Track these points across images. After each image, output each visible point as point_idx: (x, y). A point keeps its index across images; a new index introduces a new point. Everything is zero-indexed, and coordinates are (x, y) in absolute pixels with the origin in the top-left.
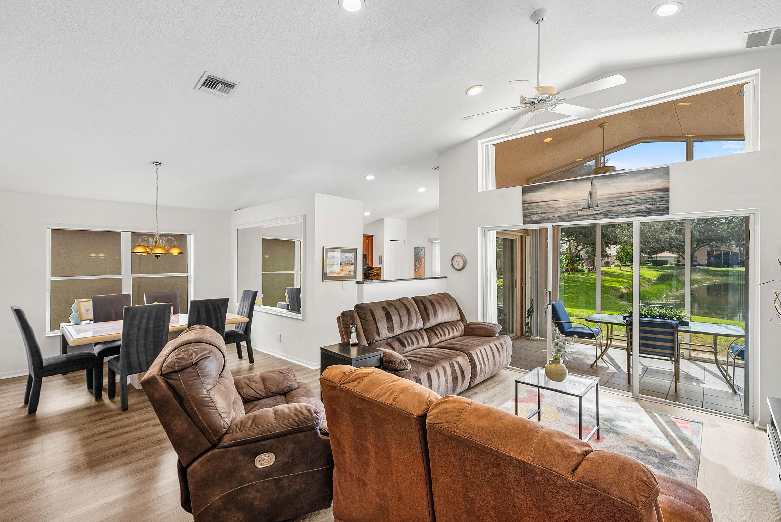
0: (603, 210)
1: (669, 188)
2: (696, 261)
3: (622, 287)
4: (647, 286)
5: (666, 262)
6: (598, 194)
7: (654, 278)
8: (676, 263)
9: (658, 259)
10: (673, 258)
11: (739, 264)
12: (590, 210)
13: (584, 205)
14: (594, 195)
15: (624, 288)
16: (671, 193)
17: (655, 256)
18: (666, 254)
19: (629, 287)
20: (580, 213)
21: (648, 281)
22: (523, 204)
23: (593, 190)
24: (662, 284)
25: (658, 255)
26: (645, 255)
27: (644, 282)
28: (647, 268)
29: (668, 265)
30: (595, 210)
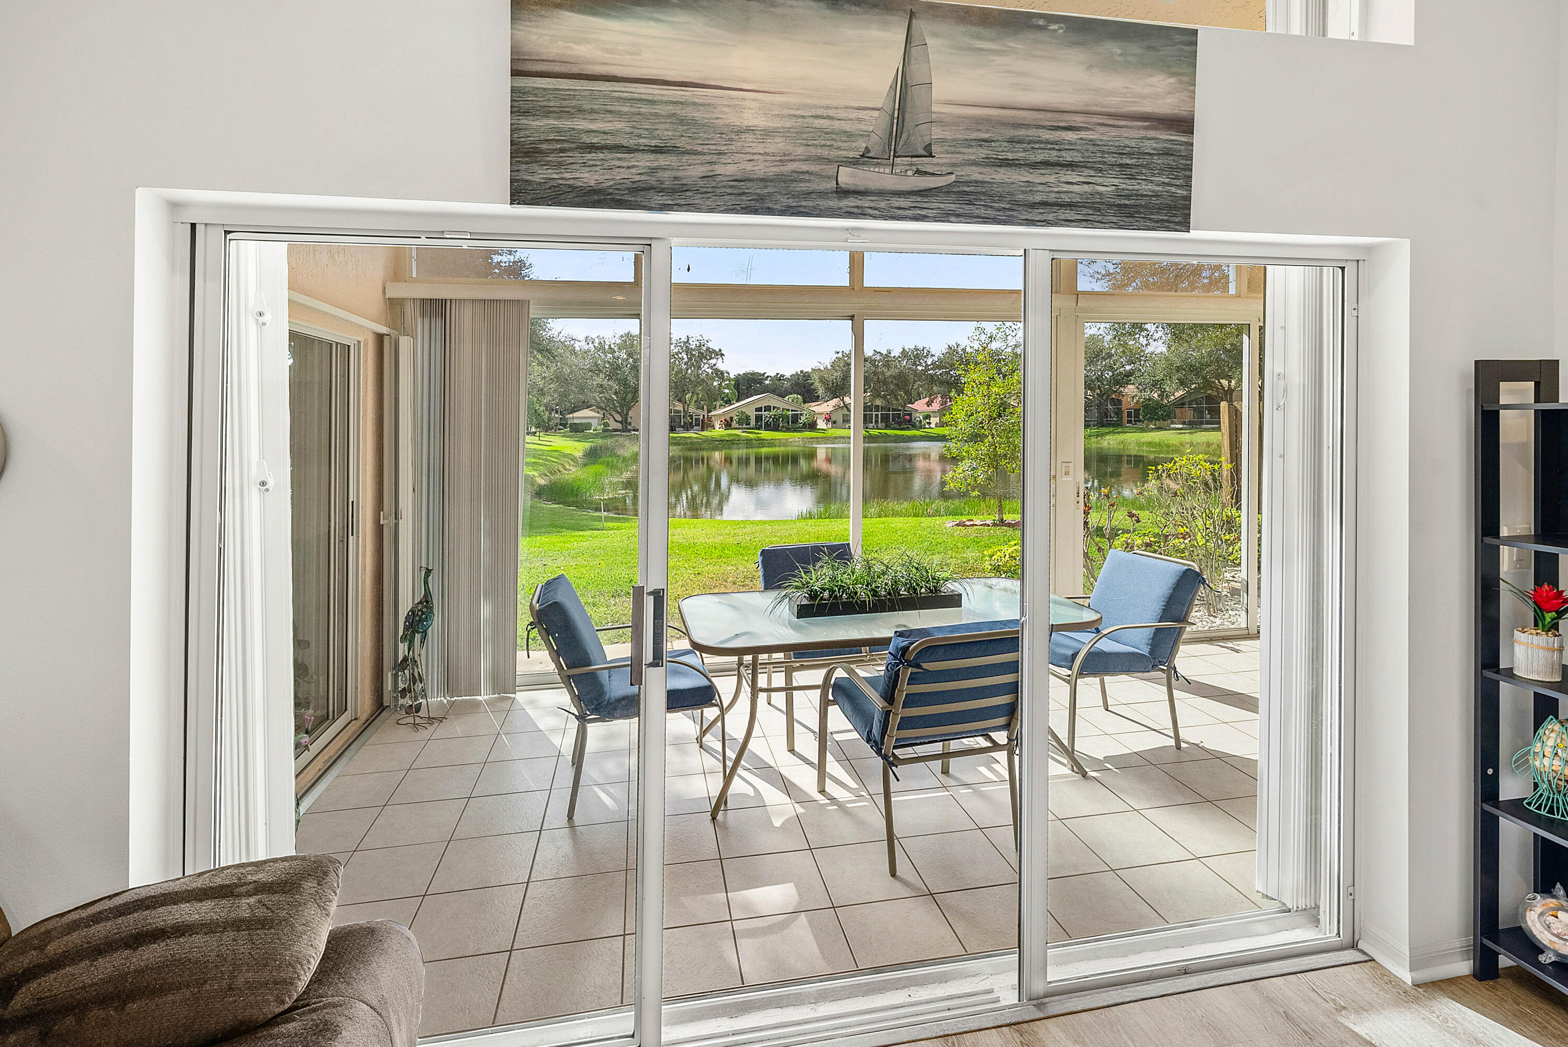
0: (952, 178)
1: (1192, 121)
2: (630, 424)
3: (536, 474)
4: (574, 469)
5: (589, 426)
6: (936, 93)
7: (579, 454)
8: (602, 426)
9: (576, 421)
10: (596, 420)
11: (682, 427)
12: (897, 170)
13: (867, 135)
14: (916, 93)
15: (540, 475)
16: (1198, 138)
17: (571, 416)
18: (586, 413)
19: (548, 474)
20: (847, 177)
21: (572, 460)
22: (515, 73)
23: (913, 67)
24: (594, 463)
25: (575, 415)
26: (557, 416)
27: (568, 462)
28: (563, 436)
29: (591, 431)
30: (918, 172)
